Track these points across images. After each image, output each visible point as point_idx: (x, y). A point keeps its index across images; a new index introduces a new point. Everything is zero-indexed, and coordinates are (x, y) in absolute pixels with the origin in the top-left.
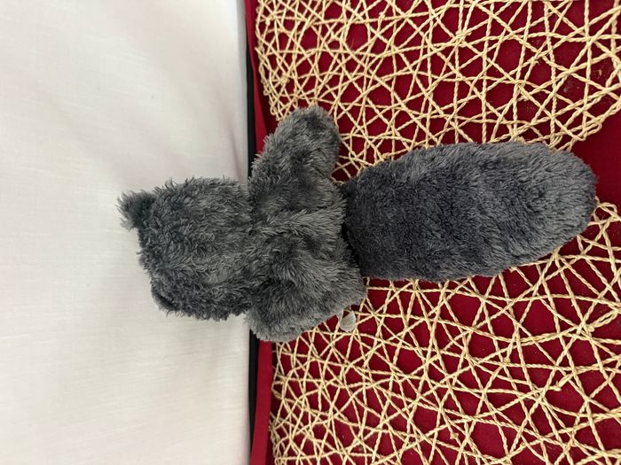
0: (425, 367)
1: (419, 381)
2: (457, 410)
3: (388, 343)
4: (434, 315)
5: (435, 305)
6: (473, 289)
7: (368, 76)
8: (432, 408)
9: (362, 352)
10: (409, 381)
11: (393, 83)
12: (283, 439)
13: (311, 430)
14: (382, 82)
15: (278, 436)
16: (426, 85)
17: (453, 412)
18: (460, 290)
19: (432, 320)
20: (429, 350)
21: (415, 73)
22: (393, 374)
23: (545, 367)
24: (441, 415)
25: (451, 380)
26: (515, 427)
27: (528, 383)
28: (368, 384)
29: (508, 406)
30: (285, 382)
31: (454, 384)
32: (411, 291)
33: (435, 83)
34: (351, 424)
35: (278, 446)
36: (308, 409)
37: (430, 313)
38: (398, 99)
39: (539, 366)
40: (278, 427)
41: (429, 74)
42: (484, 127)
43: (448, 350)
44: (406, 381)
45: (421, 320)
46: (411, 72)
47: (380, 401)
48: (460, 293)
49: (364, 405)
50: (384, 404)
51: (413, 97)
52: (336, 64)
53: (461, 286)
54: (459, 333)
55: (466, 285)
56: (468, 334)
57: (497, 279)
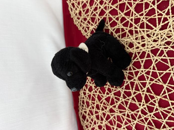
0: (140, 110)
1: (137, 114)
2: (153, 126)
3: (125, 100)
4: (144, 91)
5: (144, 87)
6: (161, 82)
7: (108, 6)
8: (142, 124)
9: (115, 102)
11: (118, 7)
13: (97, 126)
14: (114, 7)
16: (131, 6)
17: (151, 127)
19: (143, 93)
20: (142, 104)
21: (126, 2)
22: (127, 111)
24: (146, 127)
25: (150, 115)
28: (118, 114)
30: (88, 110)
31: (151, 116)
32: (134, 81)
33: (135, 5)
34: (111, 126)
36: (96, 120)
37: (142, 90)
38: (121, 12)
40: (86, 124)
41: (132, 1)
43: (150, 104)
44: (132, 114)
45: (139, 92)
47: (122, 120)
48: (155, 83)
49: (116, 120)
50: (124, 121)
51: (127, 11)
52: (96, 3)
53: (155, 80)
54: (154, 98)
55: (158, 80)
56: (158, 99)
57: (171, 77)
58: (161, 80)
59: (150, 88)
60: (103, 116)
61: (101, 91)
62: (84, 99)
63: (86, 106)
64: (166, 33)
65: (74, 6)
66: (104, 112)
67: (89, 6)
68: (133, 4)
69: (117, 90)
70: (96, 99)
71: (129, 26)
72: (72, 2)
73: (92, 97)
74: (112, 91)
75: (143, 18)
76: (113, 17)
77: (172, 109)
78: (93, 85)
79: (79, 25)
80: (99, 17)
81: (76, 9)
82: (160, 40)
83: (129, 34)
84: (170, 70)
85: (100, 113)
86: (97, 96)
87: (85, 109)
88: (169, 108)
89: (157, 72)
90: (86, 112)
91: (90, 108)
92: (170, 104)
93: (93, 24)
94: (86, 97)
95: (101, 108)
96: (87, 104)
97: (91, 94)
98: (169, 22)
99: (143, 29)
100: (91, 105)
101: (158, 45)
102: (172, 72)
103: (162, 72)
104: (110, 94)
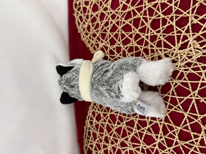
0: (157, 143)
1: (154, 149)
3: (140, 131)
4: (161, 120)
7: (121, 20)
9: (128, 134)
10: (149, 148)
11: (132, 22)
14: (127, 22)
16: (147, 21)
18: (174, 109)
19: (161, 122)
20: (159, 136)
21: (141, 17)
22: (142, 145)
25: (169, 150)
28: (130, 148)
31: (171, 152)
33: (151, 20)
38: (135, 28)
41: (148, 16)
42: (176, 38)
43: (168, 136)
44: (148, 148)
45: (155, 122)
46: (140, 16)
51: (142, 27)
52: (107, 17)
53: (175, 107)
54: (173, 129)
55: (177, 107)
56: (178, 130)
57: (193, 104)
58: (181, 108)
59: (169, 117)
60: (113, 151)
61: (111, 120)
62: (90, 130)
63: (93, 138)
64: (187, 53)
65: (82, 20)
66: (114, 145)
67: (100, 20)
68: (148, 19)
69: (130, 119)
70: (105, 130)
71: (144, 44)
72: (80, 15)
73: (100, 127)
74: (124, 120)
75: (161, 35)
76: (126, 33)
77: (195, 142)
78: (101, 112)
79: (87, 41)
80: (110, 33)
81: (84, 23)
82: (179, 61)
83: (144, 54)
84: (191, 96)
85: (110, 147)
86: (105, 127)
87: (91, 142)
88: (191, 141)
89: (177, 97)
90: (92, 146)
91: (98, 141)
92: (192, 136)
93: (103, 40)
94: (92, 127)
95: (110, 142)
96: (93, 136)
97: (99, 124)
98: (189, 41)
99: (160, 48)
100: (99, 137)
101: (177, 66)
102: (194, 98)
103: (182, 97)
104: (122, 124)
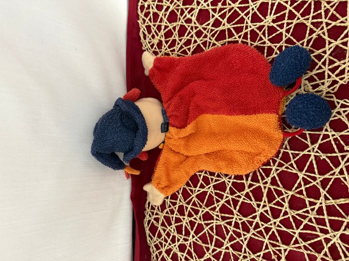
0: (258, 214)
1: (253, 222)
2: (277, 241)
3: (233, 197)
5: (268, 176)
6: (294, 168)
7: (210, 41)
8: (260, 239)
9: (215, 202)
10: (246, 221)
12: (158, 251)
13: (177, 246)
14: (218, 44)
15: (155, 249)
17: (275, 242)
18: (286, 168)
19: (265, 185)
20: (262, 204)
22: (235, 216)
23: (340, 219)
24: (267, 244)
25: (275, 223)
26: (316, 255)
27: (328, 228)
28: (218, 222)
29: (313, 241)
30: (161, 216)
31: (276, 225)
34: (204, 245)
35: (154, 255)
36: (176, 234)
37: (264, 181)
39: (336, 218)
40: (155, 243)
43: (274, 204)
44: (244, 221)
45: (258, 185)
47: (225, 232)
48: (286, 170)
49: (214, 234)
50: (228, 235)
52: (190, 32)
53: (286, 165)
54: (283, 194)
55: (289, 165)
56: (289, 196)
57: (311, 162)
58: (295, 166)
59: (277, 178)
65: (149, 31)
67: (178, 35)
69: (221, 180)
74: (211, 182)
77: (310, 211)
81: (153, 37)
89: (290, 152)
92: (308, 203)
100: (170, 206)
102: (312, 154)
103: (297, 152)
104: (207, 187)
